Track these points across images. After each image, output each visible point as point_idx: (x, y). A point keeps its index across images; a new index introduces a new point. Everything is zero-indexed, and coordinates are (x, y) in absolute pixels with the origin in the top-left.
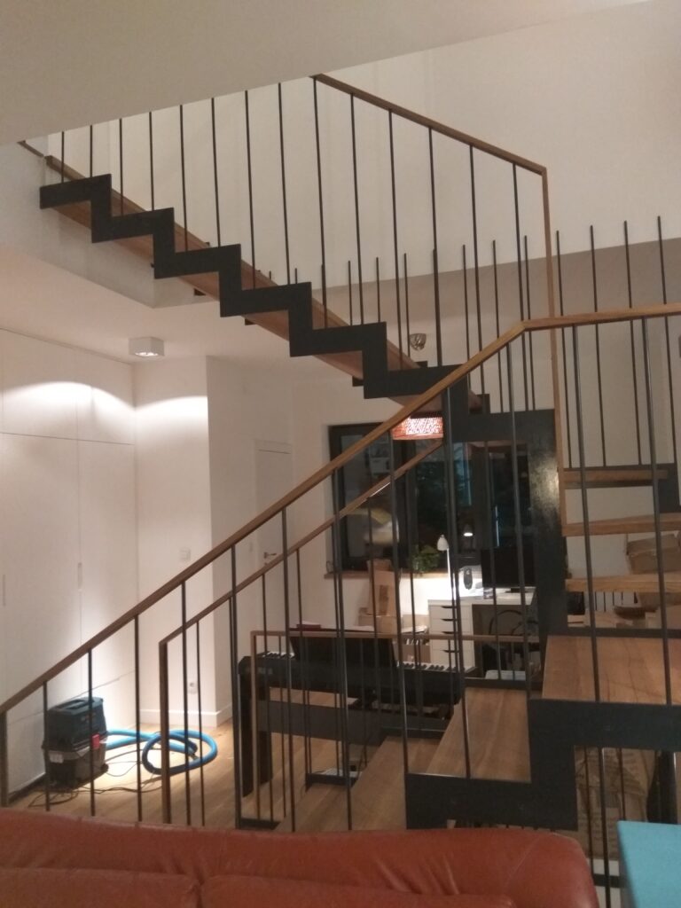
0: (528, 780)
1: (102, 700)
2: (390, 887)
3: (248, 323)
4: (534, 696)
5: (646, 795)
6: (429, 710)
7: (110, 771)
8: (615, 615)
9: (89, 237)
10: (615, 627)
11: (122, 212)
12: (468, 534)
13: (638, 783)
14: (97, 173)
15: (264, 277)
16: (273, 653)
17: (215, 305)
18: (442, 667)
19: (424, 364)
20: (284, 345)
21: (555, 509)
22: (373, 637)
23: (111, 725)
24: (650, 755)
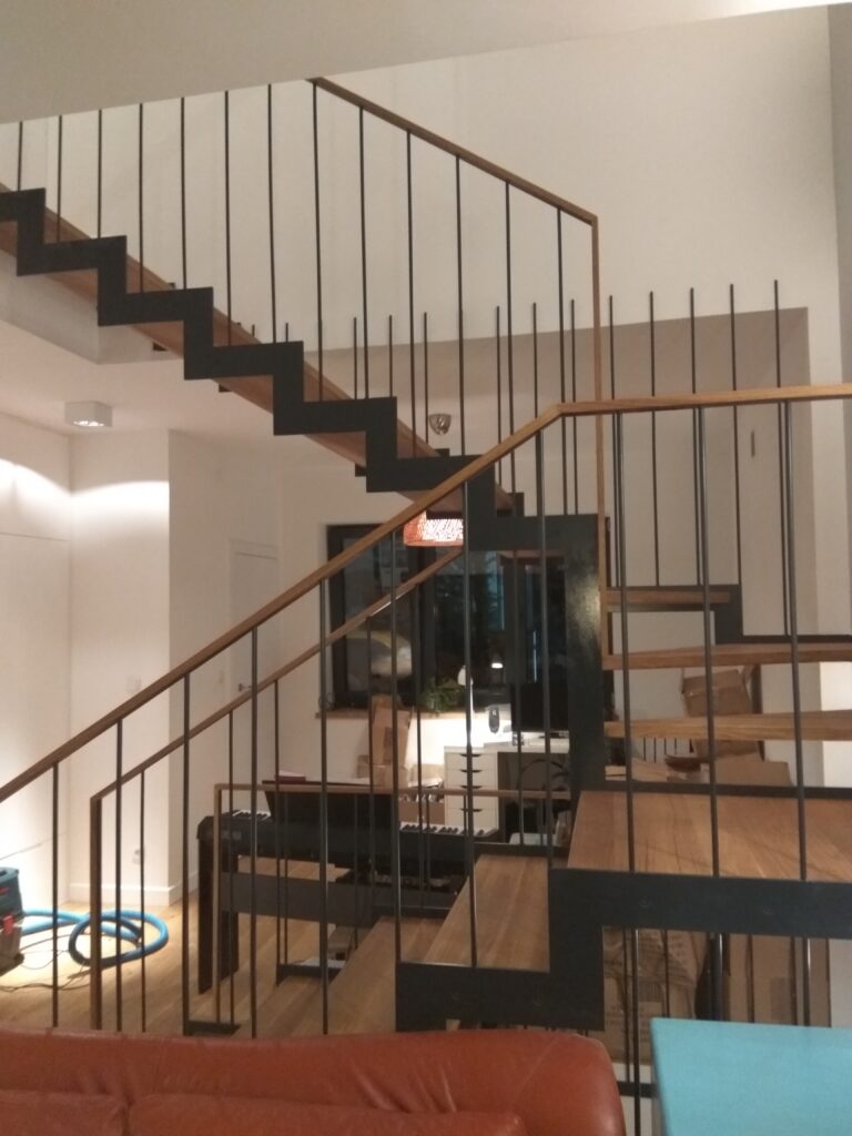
0: (546, 968)
1: (17, 872)
2: (371, 1104)
3: (222, 389)
4: (557, 865)
5: (695, 986)
6: (439, 883)
7: (26, 962)
8: (666, 767)
9: (14, 269)
10: (665, 780)
11: (58, 237)
12: (497, 666)
13: (685, 971)
14: (27, 185)
15: (244, 332)
16: (244, 811)
17: (177, 364)
18: (456, 830)
19: (445, 452)
20: (266, 418)
21: (595, 636)
22: (368, 792)
23: (28, 904)
24: (700, 937)
